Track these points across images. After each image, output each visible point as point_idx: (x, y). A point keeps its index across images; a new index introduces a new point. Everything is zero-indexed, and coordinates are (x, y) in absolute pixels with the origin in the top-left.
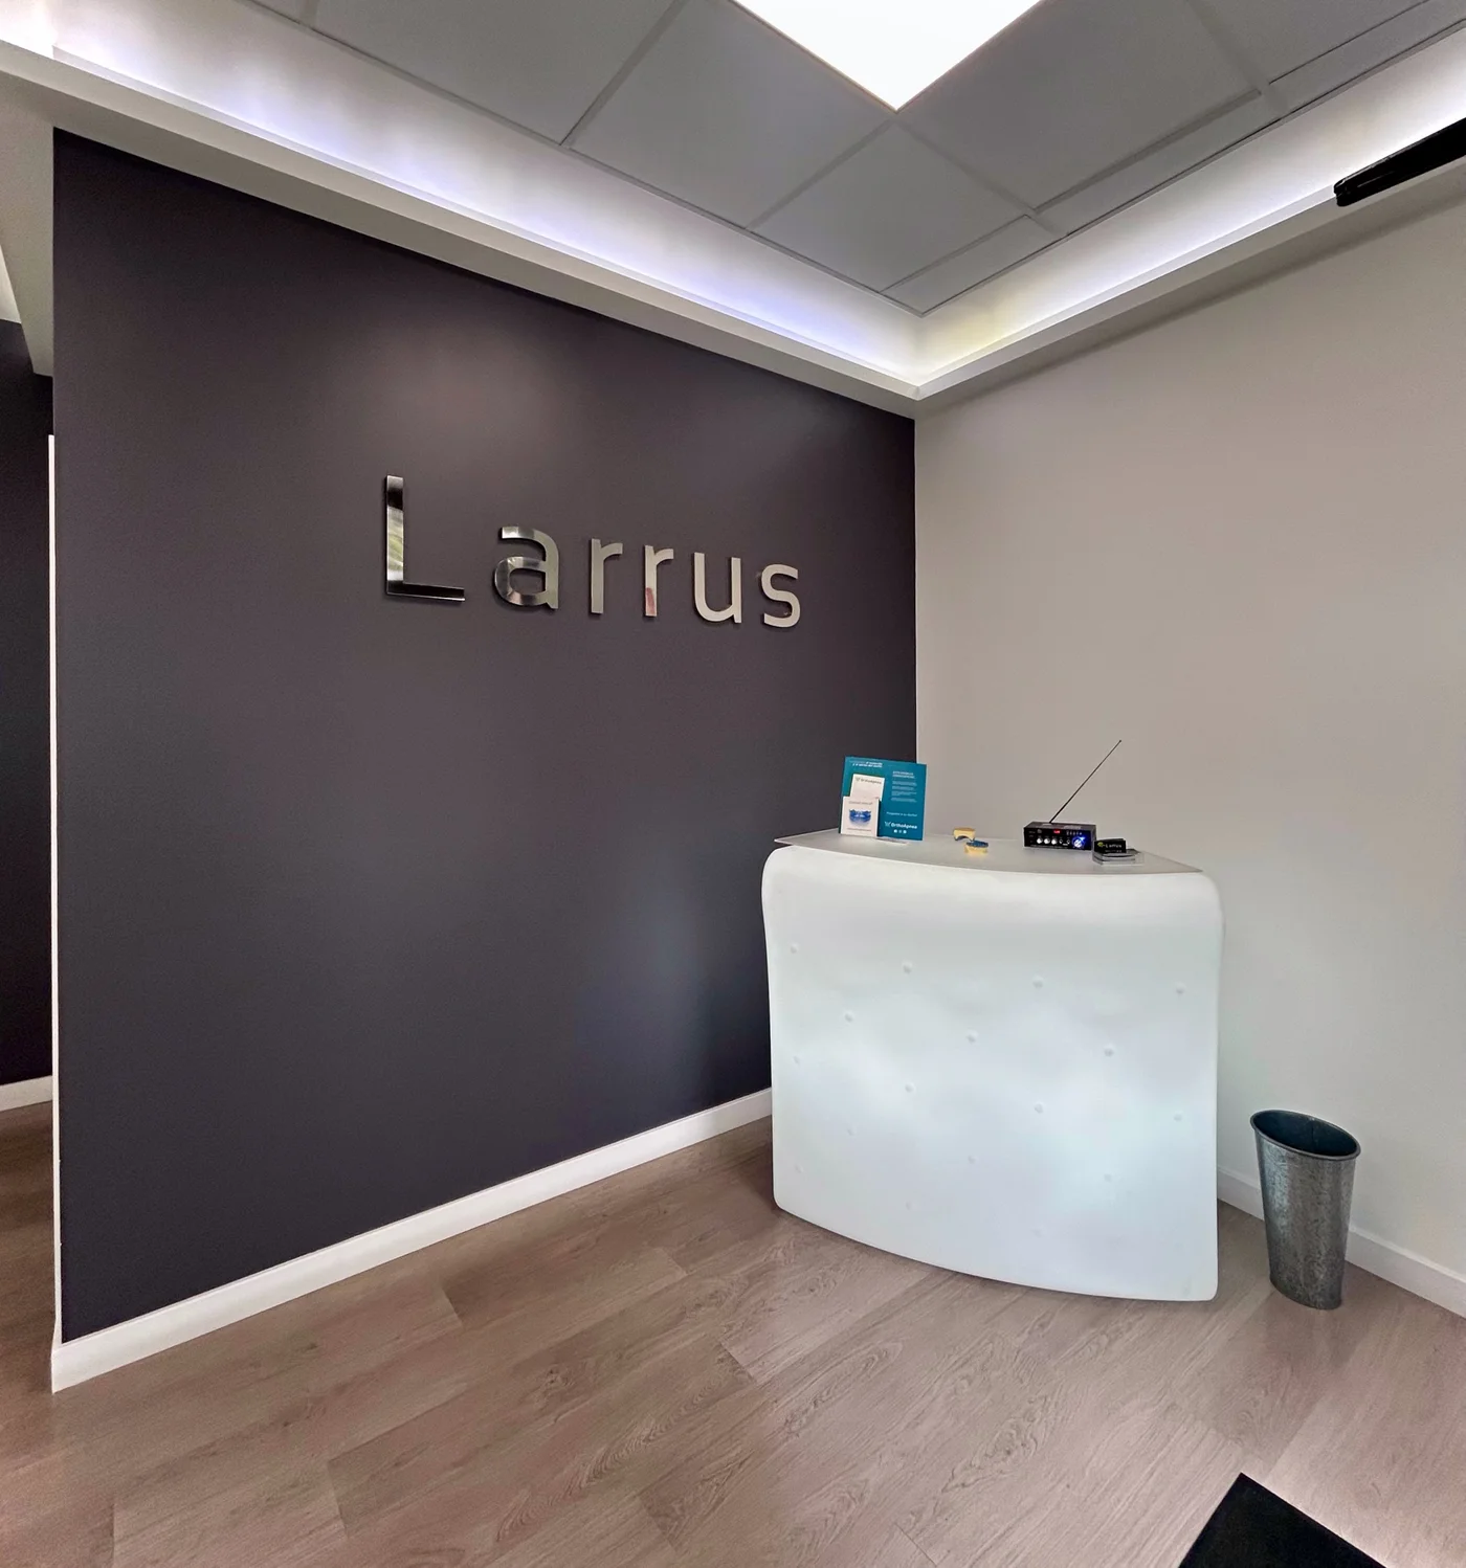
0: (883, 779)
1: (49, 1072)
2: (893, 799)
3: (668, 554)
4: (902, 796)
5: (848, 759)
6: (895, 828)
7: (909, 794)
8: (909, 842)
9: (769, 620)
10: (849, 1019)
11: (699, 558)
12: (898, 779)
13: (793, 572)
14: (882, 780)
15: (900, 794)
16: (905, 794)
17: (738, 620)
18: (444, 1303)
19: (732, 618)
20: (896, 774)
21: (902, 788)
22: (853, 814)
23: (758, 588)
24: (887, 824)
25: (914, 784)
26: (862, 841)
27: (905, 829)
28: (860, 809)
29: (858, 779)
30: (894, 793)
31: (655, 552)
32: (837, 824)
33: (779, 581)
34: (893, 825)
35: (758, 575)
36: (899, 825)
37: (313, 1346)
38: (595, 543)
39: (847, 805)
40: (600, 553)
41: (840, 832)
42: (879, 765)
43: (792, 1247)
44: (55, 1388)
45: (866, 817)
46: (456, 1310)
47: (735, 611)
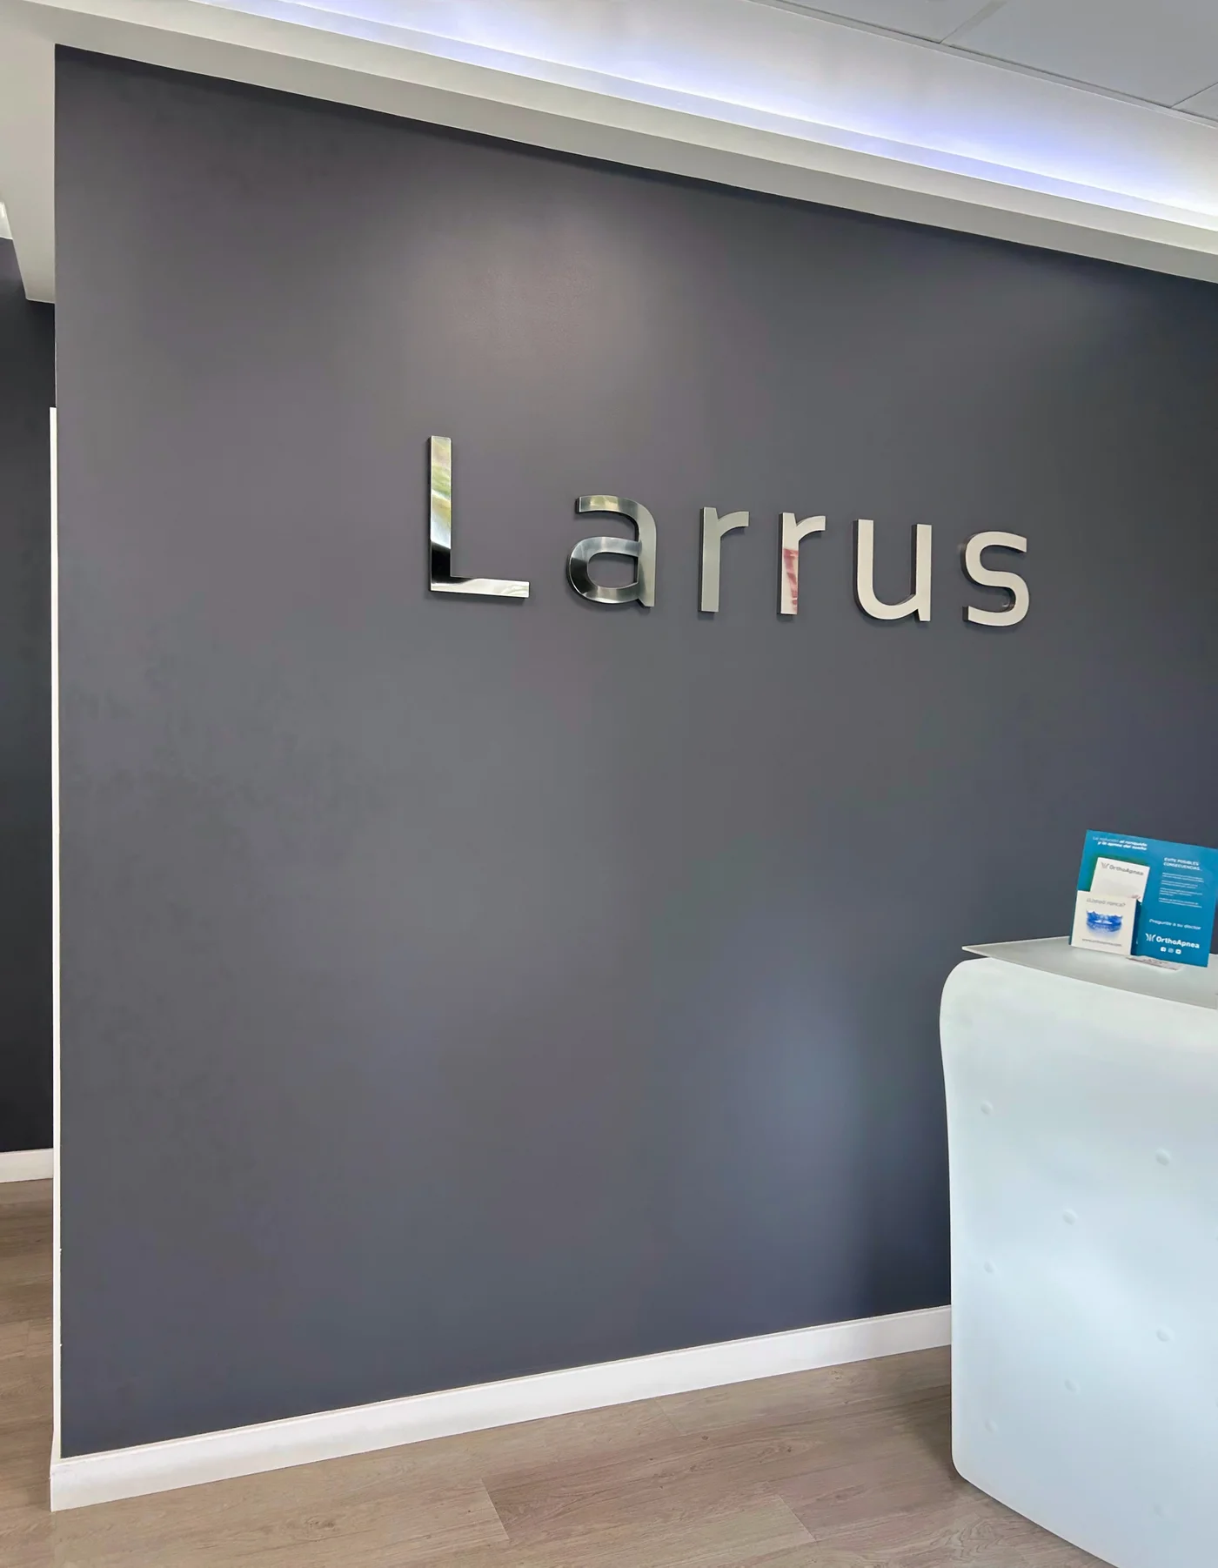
0: (1148, 868)
1: (51, 1146)
2: (1162, 900)
3: (817, 523)
4: (1176, 897)
5: (1089, 833)
6: (1163, 944)
7: (1189, 894)
8: (1182, 968)
9: (975, 615)
10: (1068, 1220)
11: (866, 528)
12: (1172, 870)
13: (1018, 543)
14: (1145, 870)
15: (1173, 892)
16: (1182, 893)
17: (925, 616)
18: (486, 1505)
19: (916, 613)
20: (1169, 862)
21: (1178, 884)
22: (1092, 919)
23: (959, 566)
24: (1150, 938)
25: (1200, 880)
26: (1109, 959)
27: (1179, 947)
28: (1105, 911)
29: (1104, 866)
30: (1163, 891)
31: (798, 522)
32: (1068, 931)
33: (994, 557)
34: (1160, 939)
35: (960, 547)
36: (1168, 941)
37: (330, 1524)
38: (710, 513)
39: (1084, 904)
40: (716, 526)
41: (1070, 943)
42: (1141, 846)
43: (974, 1535)
44: (54, 1508)
45: (1114, 924)
46: (502, 1519)
47: (921, 603)
